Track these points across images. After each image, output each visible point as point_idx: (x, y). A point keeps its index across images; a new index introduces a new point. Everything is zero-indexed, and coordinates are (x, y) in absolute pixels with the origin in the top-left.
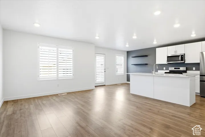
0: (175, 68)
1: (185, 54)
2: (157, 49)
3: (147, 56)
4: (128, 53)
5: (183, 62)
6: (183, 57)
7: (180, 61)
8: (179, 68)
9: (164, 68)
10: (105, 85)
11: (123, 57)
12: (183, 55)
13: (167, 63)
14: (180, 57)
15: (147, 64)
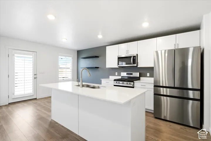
0: (127, 74)
1: (137, 55)
2: (107, 47)
3: (98, 57)
4: (79, 52)
5: (136, 65)
6: (135, 59)
7: (131, 64)
8: (132, 74)
9: (116, 73)
10: (36, 99)
11: (71, 58)
12: (135, 56)
13: (118, 67)
14: (132, 58)
15: (98, 68)
